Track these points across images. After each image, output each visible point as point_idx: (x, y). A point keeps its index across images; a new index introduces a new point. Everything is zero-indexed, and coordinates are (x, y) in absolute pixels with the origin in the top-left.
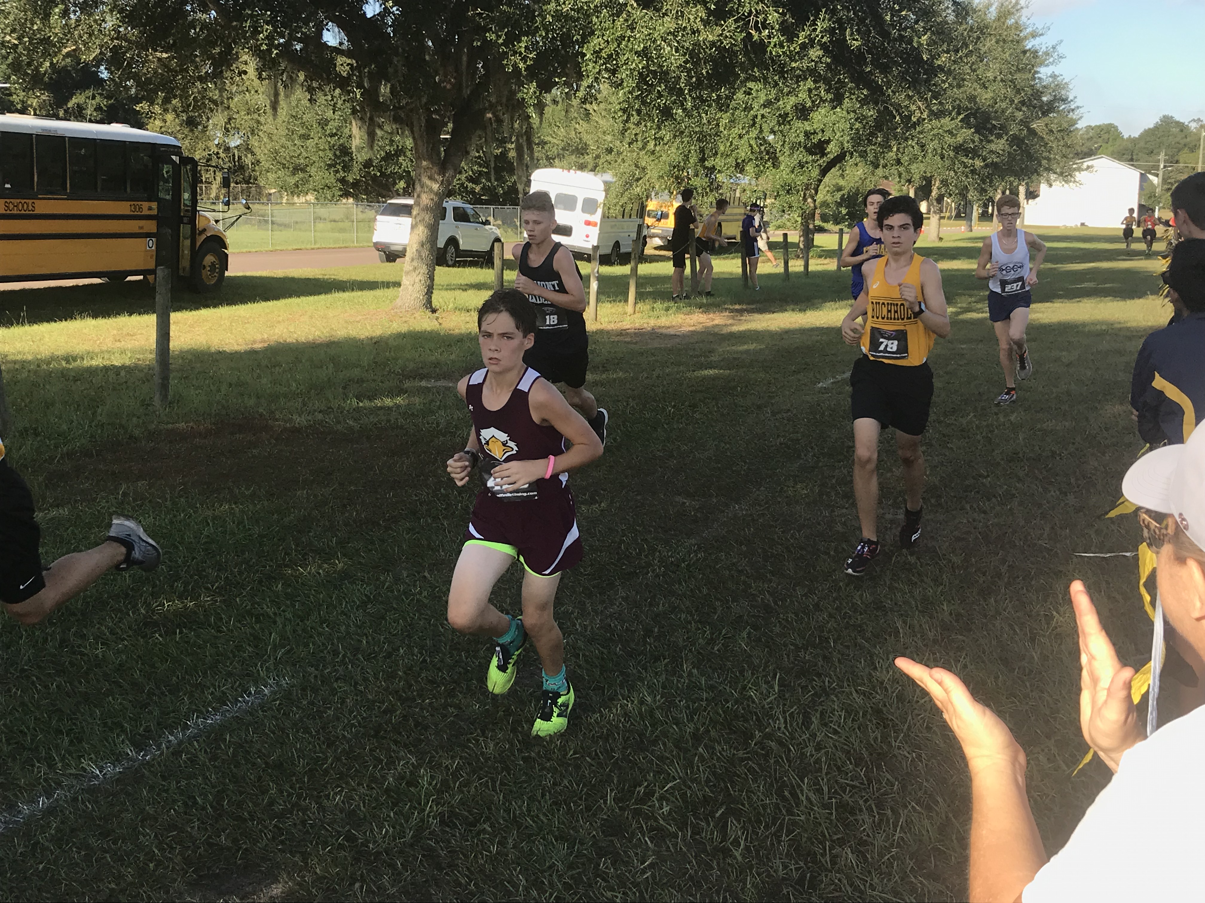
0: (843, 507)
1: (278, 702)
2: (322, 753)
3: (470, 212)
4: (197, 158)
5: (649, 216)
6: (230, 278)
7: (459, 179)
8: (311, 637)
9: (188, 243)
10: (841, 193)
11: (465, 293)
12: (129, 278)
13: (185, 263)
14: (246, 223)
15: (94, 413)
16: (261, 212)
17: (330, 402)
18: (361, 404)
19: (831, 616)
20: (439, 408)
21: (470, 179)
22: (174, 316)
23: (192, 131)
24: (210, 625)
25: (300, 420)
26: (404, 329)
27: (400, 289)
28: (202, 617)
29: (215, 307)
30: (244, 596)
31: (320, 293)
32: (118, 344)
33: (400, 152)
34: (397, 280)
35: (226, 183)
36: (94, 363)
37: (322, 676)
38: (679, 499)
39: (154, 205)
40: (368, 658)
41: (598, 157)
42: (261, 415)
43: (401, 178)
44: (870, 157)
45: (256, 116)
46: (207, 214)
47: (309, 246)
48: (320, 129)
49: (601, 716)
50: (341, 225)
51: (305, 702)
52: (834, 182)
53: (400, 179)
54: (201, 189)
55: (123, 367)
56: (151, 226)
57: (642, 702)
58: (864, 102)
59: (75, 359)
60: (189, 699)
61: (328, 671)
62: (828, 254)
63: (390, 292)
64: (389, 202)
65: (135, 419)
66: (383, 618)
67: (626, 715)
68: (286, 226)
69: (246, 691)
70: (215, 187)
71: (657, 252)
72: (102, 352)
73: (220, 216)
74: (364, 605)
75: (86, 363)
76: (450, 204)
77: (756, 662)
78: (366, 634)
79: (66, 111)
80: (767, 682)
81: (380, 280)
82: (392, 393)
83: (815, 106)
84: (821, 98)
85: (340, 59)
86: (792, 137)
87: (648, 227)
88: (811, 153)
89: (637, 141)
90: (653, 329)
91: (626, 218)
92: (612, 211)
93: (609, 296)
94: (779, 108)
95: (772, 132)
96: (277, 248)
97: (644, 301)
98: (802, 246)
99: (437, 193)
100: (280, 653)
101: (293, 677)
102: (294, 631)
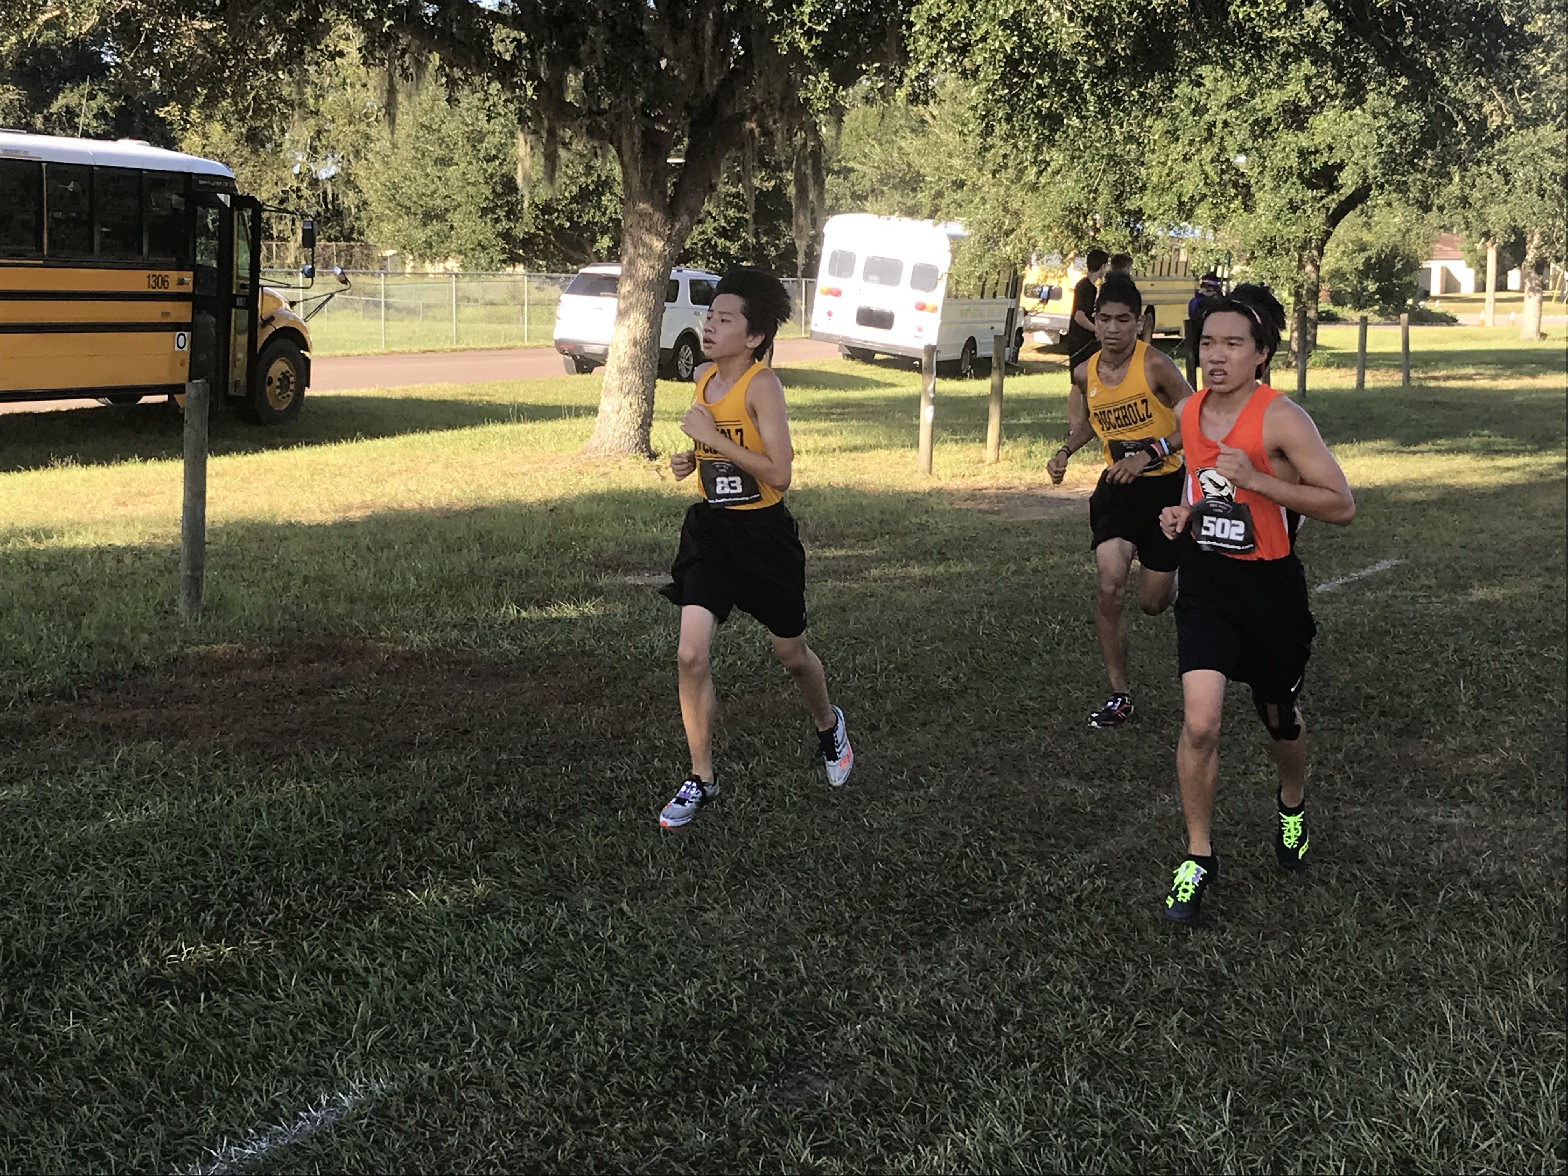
0: (1355, 803)
1: (365, 1121)
4: (262, 196)
5: (1027, 294)
6: (312, 398)
7: (703, 232)
9: (243, 339)
10: (1366, 254)
12: (145, 399)
13: (238, 372)
14: (342, 307)
15: (77, 626)
16: (369, 289)
17: (472, 610)
18: (524, 614)
20: (656, 621)
21: (722, 233)
22: (215, 464)
23: (255, 152)
24: (256, 987)
25: (419, 639)
26: (601, 486)
27: (596, 419)
28: (244, 973)
29: (286, 448)
31: (462, 426)
32: (122, 510)
33: (604, 185)
34: (593, 402)
35: (309, 240)
37: (442, 1078)
38: (1065, 783)
39: (188, 276)
41: (939, 194)
42: (355, 631)
43: (604, 231)
44: (1414, 193)
45: (363, 127)
46: (278, 292)
47: (447, 347)
48: (469, 148)
49: (918, 1159)
50: (502, 310)
51: (411, 1122)
52: (1353, 236)
54: (269, 249)
55: (129, 545)
56: (181, 312)
57: (990, 1136)
58: (1402, 99)
59: (48, 534)
60: (217, 1111)
61: (451, 1068)
62: (1341, 360)
63: (580, 424)
64: (581, 271)
65: (145, 637)
66: (550, 981)
68: (411, 312)
69: (313, 1100)
70: (293, 245)
71: (1042, 357)
72: (96, 523)
73: (300, 294)
74: (516, 957)
75: (68, 541)
76: (686, 274)
77: (1193, 1070)
78: (518, 1008)
79: (47, 120)
80: (1211, 1108)
81: (565, 403)
82: (576, 595)
83: (1316, 106)
84: (1327, 90)
85: (500, 32)
86: (1276, 159)
87: (1026, 313)
88: (1311, 186)
89: (1006, 167)
90: (1030, 489)
91: (988, 298)
92: (962, 287)
93: (954, 432)
94: (1254, 110)
95: (1242, 150)
96: (394, 349)
97: (1015, 440)
98: (1295, 347)
99: (661, 256)
100: (372, 1038)
101: (392, 1078)
102: (398, 1000)
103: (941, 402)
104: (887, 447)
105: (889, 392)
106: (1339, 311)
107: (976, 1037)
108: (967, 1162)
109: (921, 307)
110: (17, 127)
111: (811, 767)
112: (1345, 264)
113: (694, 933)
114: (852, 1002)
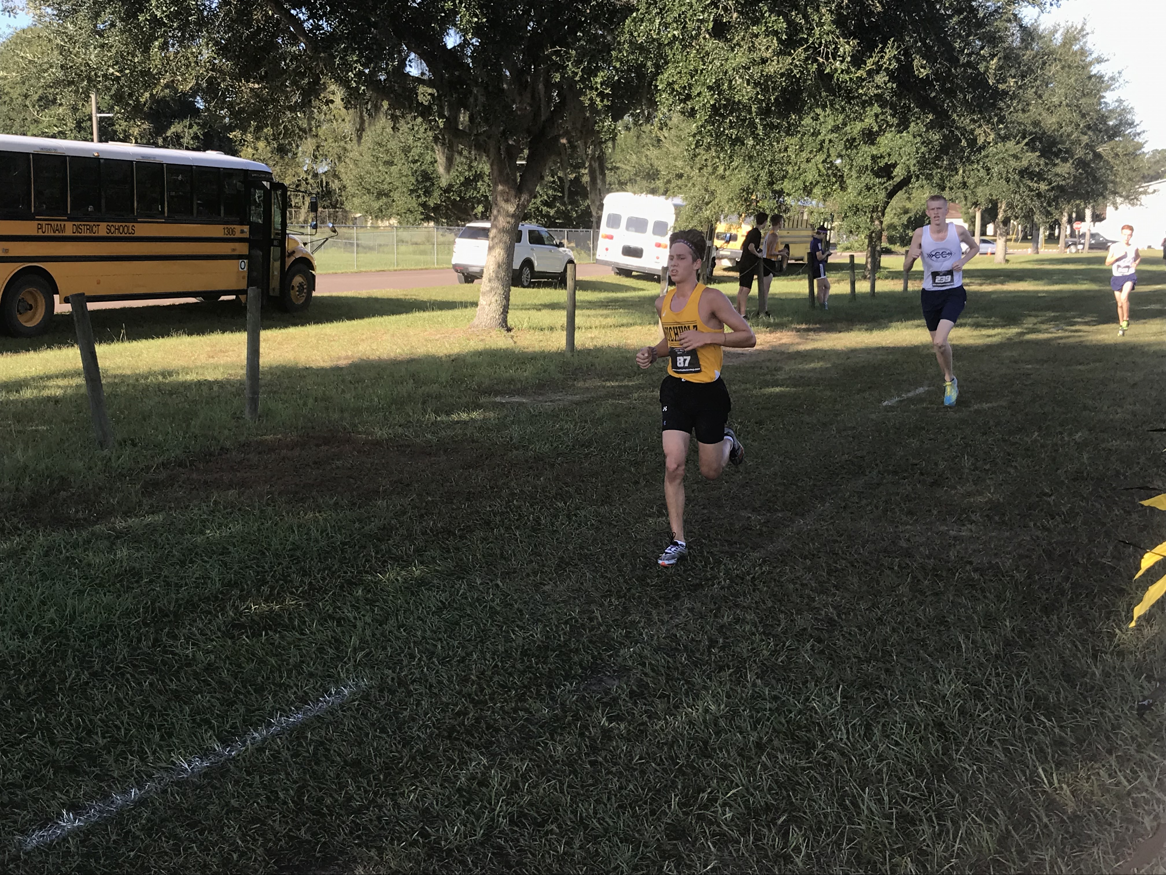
0: (907, 524)
1: (356, 703)
2: (397, 752)
3: (545, 235)
4: (287, 183)
5: (718, 238)
6: (316, 298)
7: (534, 203)
8: (389, 640)
9: (277, 264)
10: (908, 215)
11: (539, 313)
12: (223, 298)
13: (275, 283)
14: (333, 246)
15: (188, 426)
16: (346, 235)
17: (410, 416)
18: (439, 419)
19: (894, 630)
20: (513, 422)
21: (545, 203)
22: (264, 334)
23: (282, 158)
24: (294, 628)
25: (380, 433)
26: (480, 347)
27: (477, 309)
28: (286, 620)
29: (302, 325)
30: (327, 601)
31: (401, 313)
32: (211, 361)
33: (479, 176)
34: (475, 300)
35: (313, 207)
36: (189, 378)
37: (399, 678)
38: (743, 513)
39: (246, 228)
40: (443, 662)
41: (669, 182)
42: (345, 428)
43: (479, 202)
44: (936, 180)
45: (342, 144)
46: (296, 237)
47: (391, 268)
48: (403, 156)
49: (667, 723)
50: (422, 247)
51: (383, 703)
52: (901, 205)
53: (478, 204)
54: (291, 213)
55: (216, 382)
56: (243, 248)
57: (706, 711)
58: (929, 126)
59: (170, 374)
60: (273, 697)
61: (404, 673)
62: (894, 275)
63: (468, 311)
64: (468, 225)
65: (226, 432)
66: (457, 623)
67: (691, 723)
68: (371, 249)
69: (327, 691)
70: (304, 211)
71: (726, 274)
72: (196, 367)
73: (308, 239)
74: (439, 611)
75: (181, 378)
76: (526, 227)
77: (819, 674)
78: (440, 639)
79: (165, 139)
80: (830, 694)
81: (459, 300)
82: (468, 409)
83: (881, 131)
84: (887, 122)
85: (421, 89)
86: (859, 161)
87: (717, 249)
88: (878, 176)
89: (706, 166)
94: (846, 134)
95: (840, 156)
96: (362, 269)
98: (869, 266)
99: (513, 216)
100: (360, 655)
101: (372, 679)
102: (374, 635)
104: (640, 324)
105: (641, 294)
106: (891, 247)
107: (697, 655)
109: (658, 245)
110: (148, 144)
111: (603, 505)
112: (896, 221)
114: (627, 636)
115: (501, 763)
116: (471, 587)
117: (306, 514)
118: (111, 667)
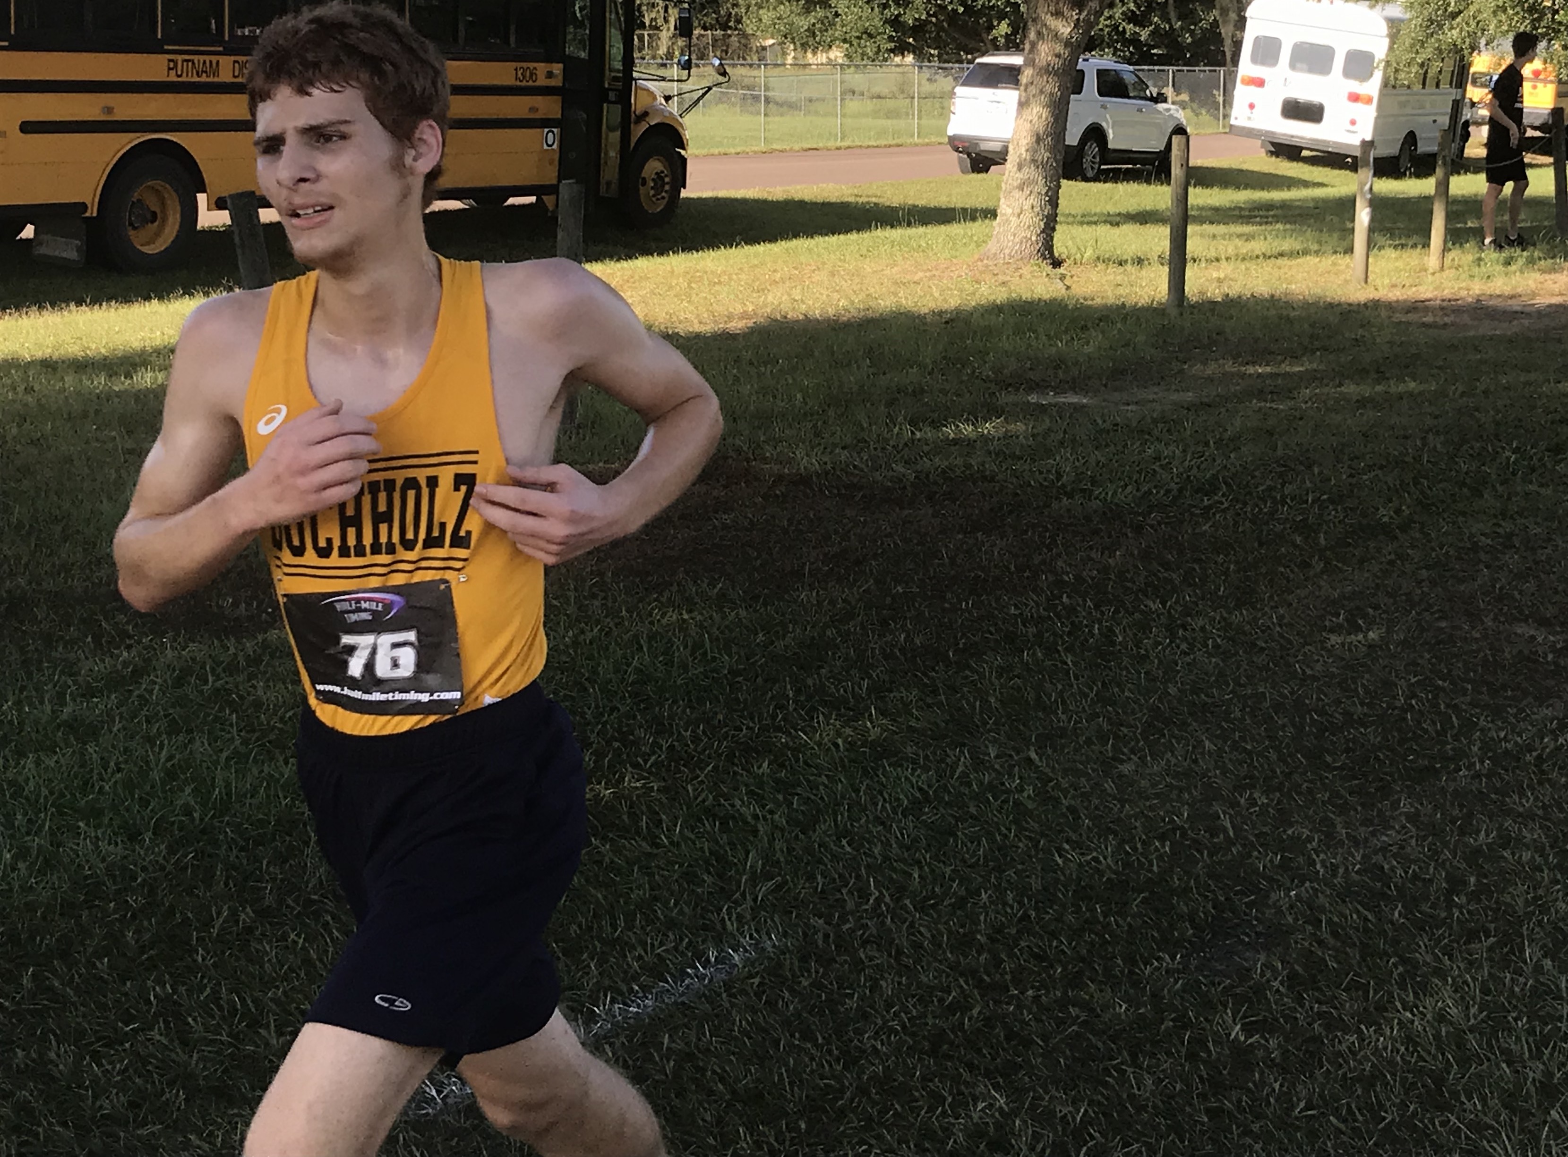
1: (756, 981)
2: (834, 1077)
3: (1129, 79)
5: (1474, 83)
6: (688, 200)
7: (1110, 18)
8: (820, 861)
9: (615, 137)
11: (1116, 231)
12: (511, 201)
13: (610, 172)
14: (720, 101)
16: (746, 81)
17: (863, 429)
18: (918, 435)
20: (1062, 444)
21: (1131, 17)
24: (638, 833)
25: (808, 462)
26: (1000, 296)
27: (995, 223)
28: (625, 817)
29: (661, 254)
30: (702, 782)
31: (849, 230)
34: (991, 205)
35: (684, 28)
39: (557, 68)
40: (922, 908)
42: (739, 451)
43: (1002, 16)
46: (650, 85)
47: (831, 144)
49: (1362, 1040)
50: (890, 104)
51: (805, 983)
53: (1001, 19)
54: (641, 38)
56: (550, 107)
57: (1441, 1017)
60: (599, 965)
61: (848, 926)
63: (977, 228)
64: (978, 60)
67: (1410, 1040)
68: (792, 106)
69: (701, 956)
70: (666, 34)
73: (675, 88)
74: (916, 807)
76: (1092, 64)
81: (959, 205)
82: (975, 416)
87: (1473, 104)
90: (1478, 301)
91: (1430, 89)
92: (1402, 75)
93: (1392, 237)
96: (775, 146)
97: (1461, 245)
99: (1067, 44)
100: (762, 890)
101: (785, 934)
102: (790, 850)
103: (1378, 204)
104: (1317, 252)
105: (1319, 192)
107: (1426, 908)
108: (1416, 1044)
109: (1355, 98)
111: (1238, 607)
113: (1109, 786)
114: (1284, 866)
115: (1033, 1107)
116: (979, 763)
117: (663, 615)
118: (296, 901)
